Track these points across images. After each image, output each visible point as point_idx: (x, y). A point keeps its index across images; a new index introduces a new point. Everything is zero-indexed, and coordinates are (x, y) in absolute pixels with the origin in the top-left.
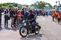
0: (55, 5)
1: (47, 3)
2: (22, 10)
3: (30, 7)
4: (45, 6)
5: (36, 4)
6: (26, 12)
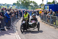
0: (42, 4)
1: (31, 2)
2: (2, 10)
3: (11, 6)
4: (29, 5)
5: (19, 2)
6: (7, 13)
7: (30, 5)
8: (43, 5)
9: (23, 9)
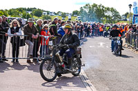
0: (128, 13)
1: (108, 9)
4: (104, 16)
5: (84, 9)
7: (106, 14)
8: (131, 14)
9: (92, 23)
